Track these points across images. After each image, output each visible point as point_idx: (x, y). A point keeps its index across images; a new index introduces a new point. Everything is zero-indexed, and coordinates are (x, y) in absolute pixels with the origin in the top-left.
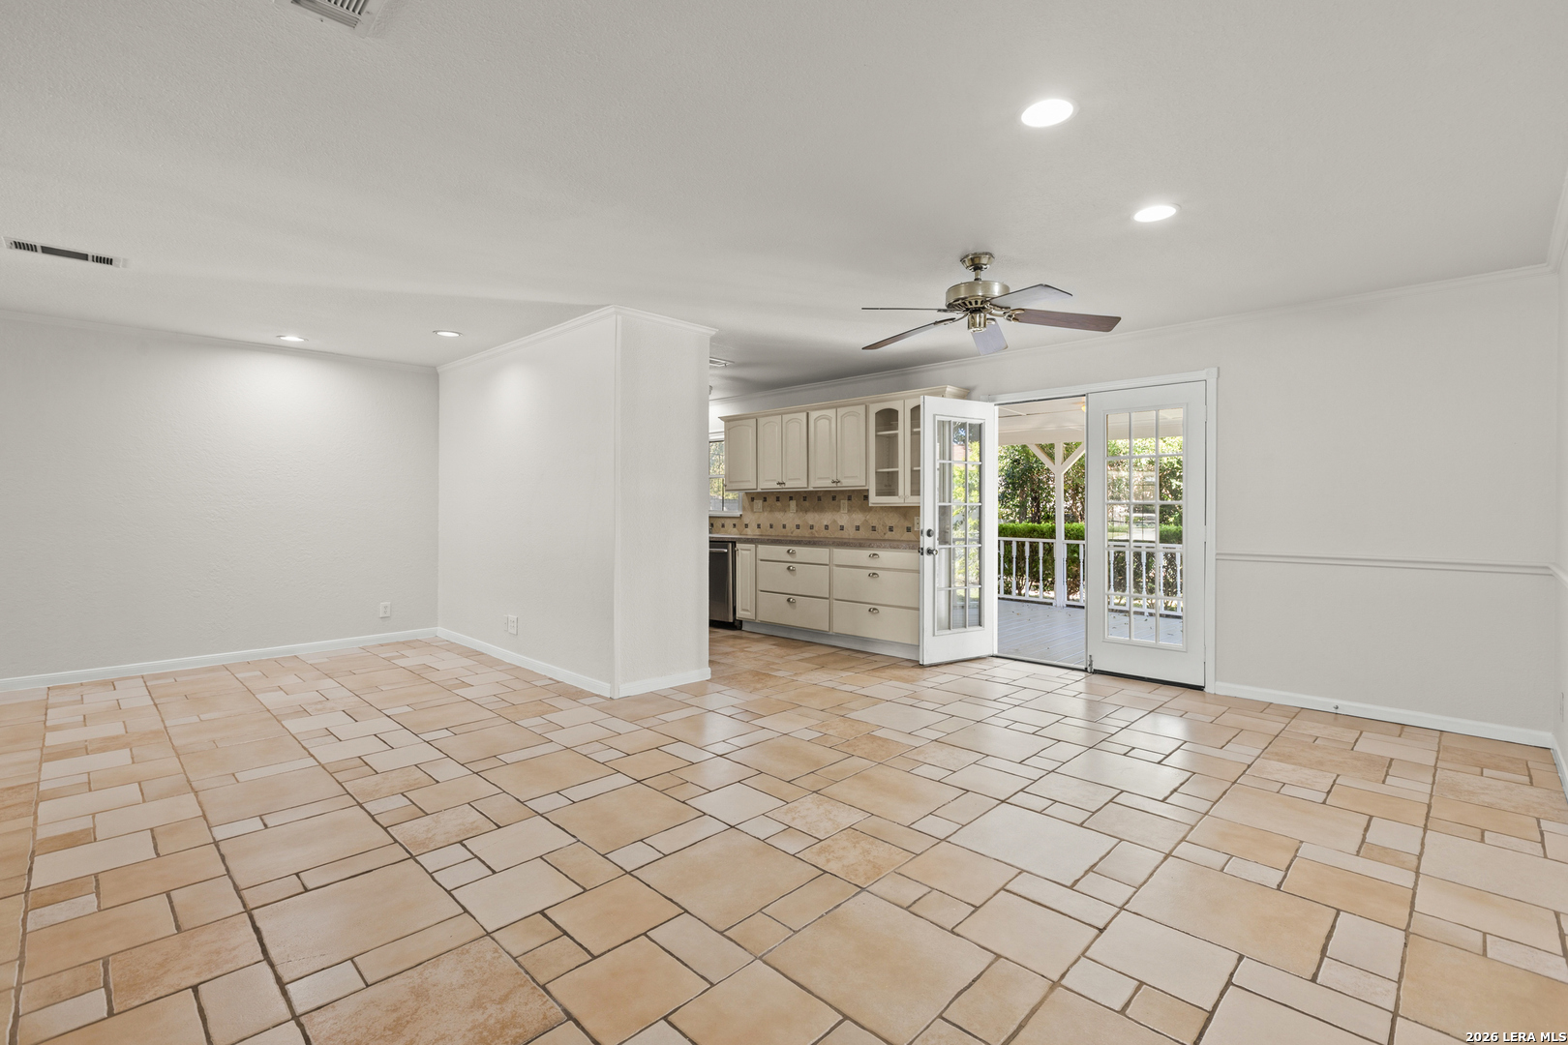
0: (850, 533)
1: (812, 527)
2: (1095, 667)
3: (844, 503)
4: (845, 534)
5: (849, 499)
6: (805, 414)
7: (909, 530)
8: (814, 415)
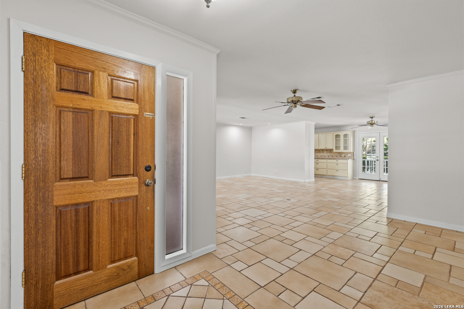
0: (327, 157)
1: (317, 156)
2: (381, 180)
3: (325, 152)
4: (325, 157)
5: (327, 151)
6: (318, 135)
7: (341, 156)
8: (320, 135)
